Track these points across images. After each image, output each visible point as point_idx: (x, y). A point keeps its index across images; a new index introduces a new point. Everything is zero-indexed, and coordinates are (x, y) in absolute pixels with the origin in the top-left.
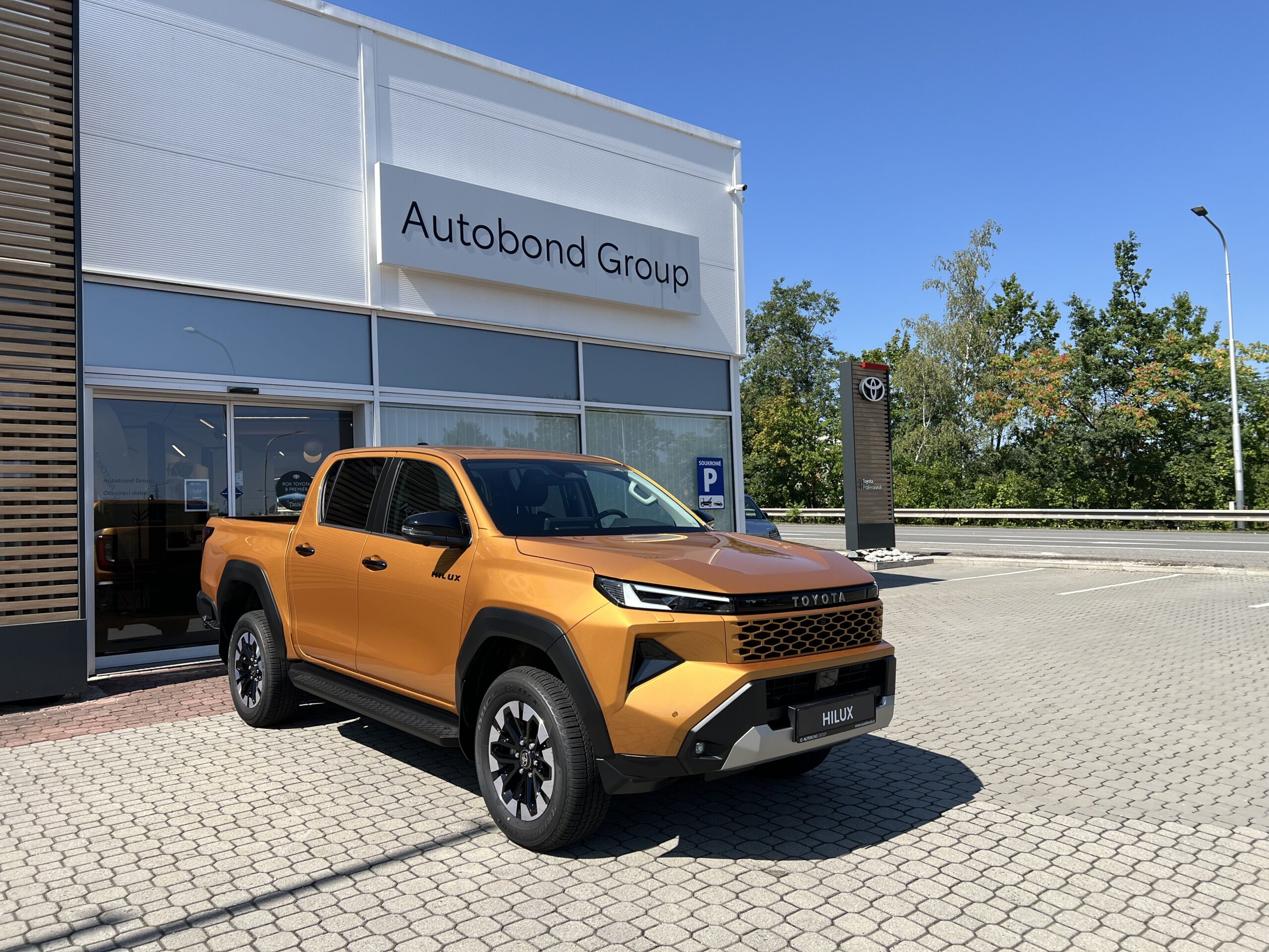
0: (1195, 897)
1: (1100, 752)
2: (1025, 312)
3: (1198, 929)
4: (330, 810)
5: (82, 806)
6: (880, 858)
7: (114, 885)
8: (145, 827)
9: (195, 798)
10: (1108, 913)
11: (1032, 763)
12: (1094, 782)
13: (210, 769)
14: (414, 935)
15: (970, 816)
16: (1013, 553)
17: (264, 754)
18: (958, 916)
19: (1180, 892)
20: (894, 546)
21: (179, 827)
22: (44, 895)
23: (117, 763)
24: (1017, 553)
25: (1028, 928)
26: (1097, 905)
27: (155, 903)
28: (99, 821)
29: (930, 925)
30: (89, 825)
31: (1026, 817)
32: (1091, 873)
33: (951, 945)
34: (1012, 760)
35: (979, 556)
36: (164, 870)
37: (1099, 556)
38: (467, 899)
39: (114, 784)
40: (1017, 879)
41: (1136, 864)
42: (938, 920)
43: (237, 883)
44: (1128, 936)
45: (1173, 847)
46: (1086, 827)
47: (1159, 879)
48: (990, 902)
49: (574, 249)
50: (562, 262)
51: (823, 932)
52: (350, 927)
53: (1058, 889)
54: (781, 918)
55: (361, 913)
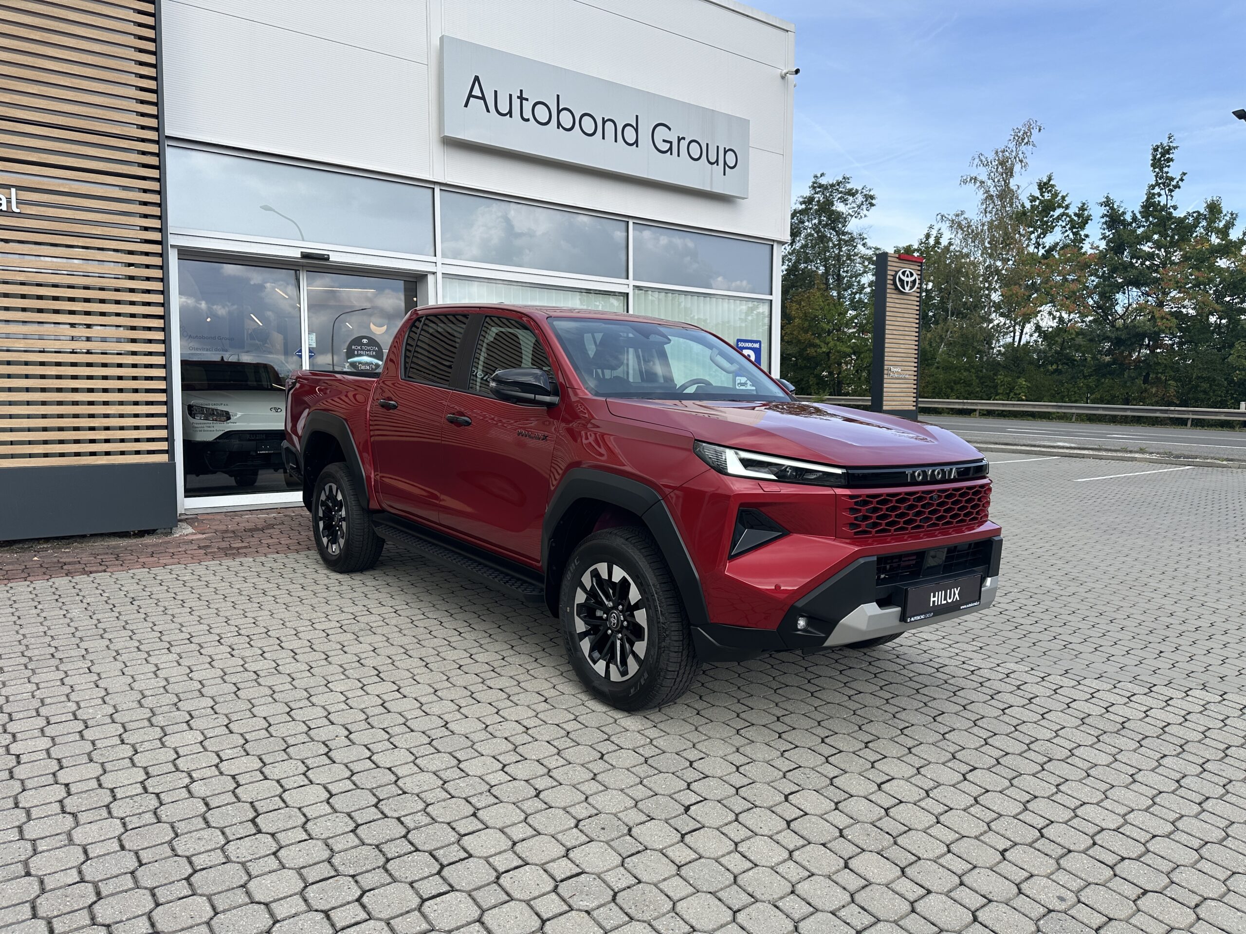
0: (1226, 761)
1: (1124, 623)
4: (397, 639)
5: (173, 626)
6: (916, 710)
7: (202, 695)
8: (230, 647)
9: (275, 624)
10: (1140, 770)
11: (1058, 630)
13: (288, 599)
14: (477, 754)
15: (1002, 676)
16: (1029, 442)
17: (337, 589)
18: (994, 766)
19: (1210, 754)
21: (260, 648)
22: (139, 702)
23: (204, 591)
24: (1032, 443)
25: (1063, 780)
26: (1129, 762)
27: (239, 714)
28: (189, 639)
29: (967, 772)
30: (180, 643)
31: (1056, 679)
32: (1122, 732)
33: (988, 791)
34: (1040, 627)
36: (247, 685)
37: (1113, 448)
38: (525, 724)
39: (201, 608)
40: (1049, 735)
41: (1165, 726)
42: (975, 768)
43: (313, 699)
44: (1161, 793)
45: (1201, 712)
46: (1114, 691)
47: (1188, 742)
48: (1024, 755)
49: (628, 128)
50: (616, 141)
51: (864, 774)
52: (417, 744)
53: (1091, 746)
54: (824, 759)
55: (428, 733)
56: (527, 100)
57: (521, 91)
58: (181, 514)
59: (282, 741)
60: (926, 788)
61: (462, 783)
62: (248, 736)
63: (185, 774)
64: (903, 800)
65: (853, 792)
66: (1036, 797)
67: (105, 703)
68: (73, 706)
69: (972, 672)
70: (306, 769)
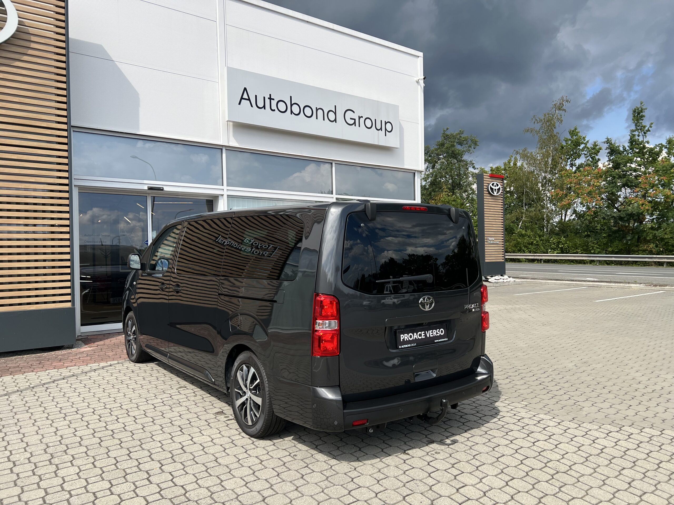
0: (658, 470)
1: (611, 389)
2: (582, 146)
3: (659, 488)
4: (194, 409)
5: (68, 404)
6: (484, 444)
7: (81, 445)
8: (99, 415)
9: (125, 401)
10: (609, 477)
11: (572, 394)
12: (607, 405)
13: (135, 386)
14: (232, 477)
15: (535, 422)
16: (570, 278)
17: (163, 379)
18: (525, 477)
19: (650, 466)
20: (505, 274)
21: (116, 416)
22: (45, 450)
23: (88, 382)
24: (573, 279)
25: (563, 484)
26: (603, 473)
27: (101, 456)
28: (76, 412)
29: (509, 481)
30: (71, 414)
31: (566, 424)
32: (601, 455)
33: (520, 492)
34: (562, 392)
35: (551, 280)
36: (107, 438)
37: (619, 281)
38: (261, 459)
39: (85, 392)
40: (559, 457)
41: (626, 451)
42: (514, 478)
43: (143, 446)
44: (619, 490)
45: (648, 442)
46: (600, 430)
47: (639, 459)
48: (543, 470)
49: (331, 113)
50: (324, 120)
51: (450, 483)
52: (199, 471)
53: (582, 464)
54: (428, 474)
55: (206, 464)
56: (273, 99)
57: (270, 95)
58: (78, 336)
59: (123, 471)
60: (484, 491)
61: (222, 494)
62: (104, 469)
63: (67, 492)
64: (471, 498)
65: (442, 494)
66: (547, 495)
67: (26, 451)
68: (8, 453)
69: (519, 420)
70: (135, 488)
